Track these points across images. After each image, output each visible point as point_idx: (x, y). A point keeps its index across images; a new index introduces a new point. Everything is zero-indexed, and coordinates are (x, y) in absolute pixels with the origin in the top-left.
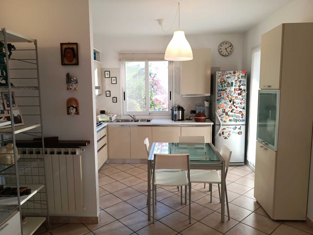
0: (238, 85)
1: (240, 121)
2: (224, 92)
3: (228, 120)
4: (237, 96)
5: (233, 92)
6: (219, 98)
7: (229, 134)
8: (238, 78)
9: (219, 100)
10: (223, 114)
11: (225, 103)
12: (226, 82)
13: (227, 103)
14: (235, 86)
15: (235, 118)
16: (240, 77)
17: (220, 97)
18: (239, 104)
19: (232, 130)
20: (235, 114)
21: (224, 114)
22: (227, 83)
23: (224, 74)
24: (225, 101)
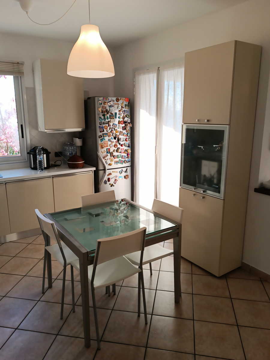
1: (125, 162)
2: (107, 125)
3: (113, 163)
4: (122, 130)
5: (118, 126)
6: (101, 134)
7: (115, 180)
9: (102, 137)
10: (107, 155)
11: (109, 140)
15: (121, 159)
17: (104, 133)
18: (124, 140)
19: (118, 174)
22: (110, 114)
23: (106, 101)
24: (109, 138)
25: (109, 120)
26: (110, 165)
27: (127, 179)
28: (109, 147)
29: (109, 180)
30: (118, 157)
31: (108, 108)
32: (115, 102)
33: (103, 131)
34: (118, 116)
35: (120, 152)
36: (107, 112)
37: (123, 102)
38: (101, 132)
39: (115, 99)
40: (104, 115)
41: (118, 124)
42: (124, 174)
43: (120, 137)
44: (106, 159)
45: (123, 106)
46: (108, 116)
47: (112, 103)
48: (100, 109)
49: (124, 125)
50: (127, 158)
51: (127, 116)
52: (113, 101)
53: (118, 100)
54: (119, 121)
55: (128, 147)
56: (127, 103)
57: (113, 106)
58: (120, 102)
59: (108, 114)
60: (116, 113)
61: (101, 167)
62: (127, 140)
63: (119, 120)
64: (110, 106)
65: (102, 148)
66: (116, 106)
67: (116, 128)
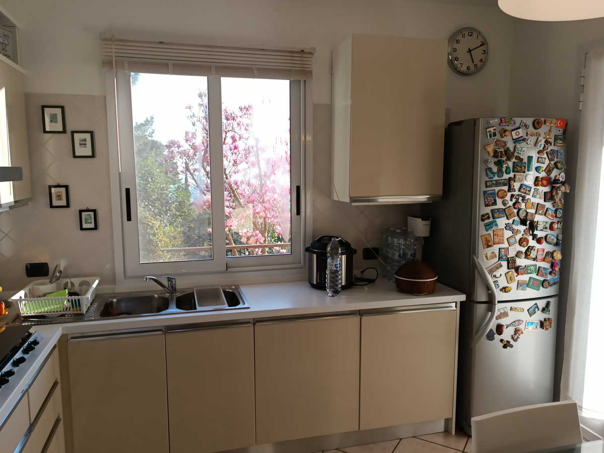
0: (544, 166)
1: (546, 284)
2: (506, 188)
3: (513, 285)
4: (542, 202)
5: (532, 190)
6: (488, 210)
7: (517, 331)
8: (547, 142)
9: (489, 218)
10: (501, 266)
11: (508, 227)
12: (513, 153)
13: (514, 227)
14: (537, 169)
15: (534, 276)
16: (552, 140)
17: (495, 207)
18: (546, 228)
19: (524, 316)
20: (534, 263)
21: (504, 264)
22: (514, 160)
23: (507, 128)
24: (507, 222)
25: (512, 175)
26: (504, 290)
27: (547, 329)
28: (506, 245)
29: (500, 329)
30: (526, 270)
31: (510, 145)
32: (531, 129)
33: (495, 203)
34: (535, 164)
35: (534, 259)
36: (509, 154)
37: (550, 131)
38: (487, 205)
39: (529, 121)
40: (499, 164)
41: (533, 187)
42: (539, 316)
43: (535, 220)
44: (495, 276)
45: (550, 140)
46: (510, 164)
47: (521, 132)
48: (490, 149)
49: (547, 189)
50: (550, 273)
51: (559, 166)
52: (526, 126)
53: (536, 125)
54: (537, 178)
55: (557, 244)
56: (560, 132)
57: (524, 140)
58: (543, 129)
59: (509, 159)
60: (530, 158)
61: (481, 296)
62: (555, 226)
63: (537, 174)
64: (516, 141)
65: (489, 246)
66: (532, 140)
67: (528, 197)
